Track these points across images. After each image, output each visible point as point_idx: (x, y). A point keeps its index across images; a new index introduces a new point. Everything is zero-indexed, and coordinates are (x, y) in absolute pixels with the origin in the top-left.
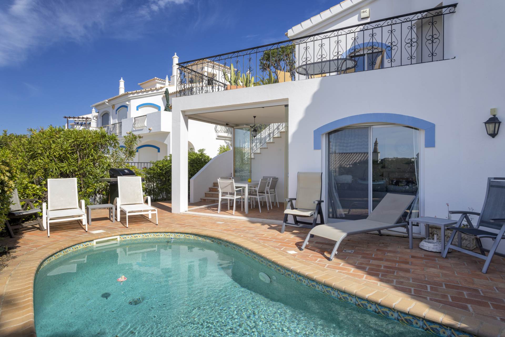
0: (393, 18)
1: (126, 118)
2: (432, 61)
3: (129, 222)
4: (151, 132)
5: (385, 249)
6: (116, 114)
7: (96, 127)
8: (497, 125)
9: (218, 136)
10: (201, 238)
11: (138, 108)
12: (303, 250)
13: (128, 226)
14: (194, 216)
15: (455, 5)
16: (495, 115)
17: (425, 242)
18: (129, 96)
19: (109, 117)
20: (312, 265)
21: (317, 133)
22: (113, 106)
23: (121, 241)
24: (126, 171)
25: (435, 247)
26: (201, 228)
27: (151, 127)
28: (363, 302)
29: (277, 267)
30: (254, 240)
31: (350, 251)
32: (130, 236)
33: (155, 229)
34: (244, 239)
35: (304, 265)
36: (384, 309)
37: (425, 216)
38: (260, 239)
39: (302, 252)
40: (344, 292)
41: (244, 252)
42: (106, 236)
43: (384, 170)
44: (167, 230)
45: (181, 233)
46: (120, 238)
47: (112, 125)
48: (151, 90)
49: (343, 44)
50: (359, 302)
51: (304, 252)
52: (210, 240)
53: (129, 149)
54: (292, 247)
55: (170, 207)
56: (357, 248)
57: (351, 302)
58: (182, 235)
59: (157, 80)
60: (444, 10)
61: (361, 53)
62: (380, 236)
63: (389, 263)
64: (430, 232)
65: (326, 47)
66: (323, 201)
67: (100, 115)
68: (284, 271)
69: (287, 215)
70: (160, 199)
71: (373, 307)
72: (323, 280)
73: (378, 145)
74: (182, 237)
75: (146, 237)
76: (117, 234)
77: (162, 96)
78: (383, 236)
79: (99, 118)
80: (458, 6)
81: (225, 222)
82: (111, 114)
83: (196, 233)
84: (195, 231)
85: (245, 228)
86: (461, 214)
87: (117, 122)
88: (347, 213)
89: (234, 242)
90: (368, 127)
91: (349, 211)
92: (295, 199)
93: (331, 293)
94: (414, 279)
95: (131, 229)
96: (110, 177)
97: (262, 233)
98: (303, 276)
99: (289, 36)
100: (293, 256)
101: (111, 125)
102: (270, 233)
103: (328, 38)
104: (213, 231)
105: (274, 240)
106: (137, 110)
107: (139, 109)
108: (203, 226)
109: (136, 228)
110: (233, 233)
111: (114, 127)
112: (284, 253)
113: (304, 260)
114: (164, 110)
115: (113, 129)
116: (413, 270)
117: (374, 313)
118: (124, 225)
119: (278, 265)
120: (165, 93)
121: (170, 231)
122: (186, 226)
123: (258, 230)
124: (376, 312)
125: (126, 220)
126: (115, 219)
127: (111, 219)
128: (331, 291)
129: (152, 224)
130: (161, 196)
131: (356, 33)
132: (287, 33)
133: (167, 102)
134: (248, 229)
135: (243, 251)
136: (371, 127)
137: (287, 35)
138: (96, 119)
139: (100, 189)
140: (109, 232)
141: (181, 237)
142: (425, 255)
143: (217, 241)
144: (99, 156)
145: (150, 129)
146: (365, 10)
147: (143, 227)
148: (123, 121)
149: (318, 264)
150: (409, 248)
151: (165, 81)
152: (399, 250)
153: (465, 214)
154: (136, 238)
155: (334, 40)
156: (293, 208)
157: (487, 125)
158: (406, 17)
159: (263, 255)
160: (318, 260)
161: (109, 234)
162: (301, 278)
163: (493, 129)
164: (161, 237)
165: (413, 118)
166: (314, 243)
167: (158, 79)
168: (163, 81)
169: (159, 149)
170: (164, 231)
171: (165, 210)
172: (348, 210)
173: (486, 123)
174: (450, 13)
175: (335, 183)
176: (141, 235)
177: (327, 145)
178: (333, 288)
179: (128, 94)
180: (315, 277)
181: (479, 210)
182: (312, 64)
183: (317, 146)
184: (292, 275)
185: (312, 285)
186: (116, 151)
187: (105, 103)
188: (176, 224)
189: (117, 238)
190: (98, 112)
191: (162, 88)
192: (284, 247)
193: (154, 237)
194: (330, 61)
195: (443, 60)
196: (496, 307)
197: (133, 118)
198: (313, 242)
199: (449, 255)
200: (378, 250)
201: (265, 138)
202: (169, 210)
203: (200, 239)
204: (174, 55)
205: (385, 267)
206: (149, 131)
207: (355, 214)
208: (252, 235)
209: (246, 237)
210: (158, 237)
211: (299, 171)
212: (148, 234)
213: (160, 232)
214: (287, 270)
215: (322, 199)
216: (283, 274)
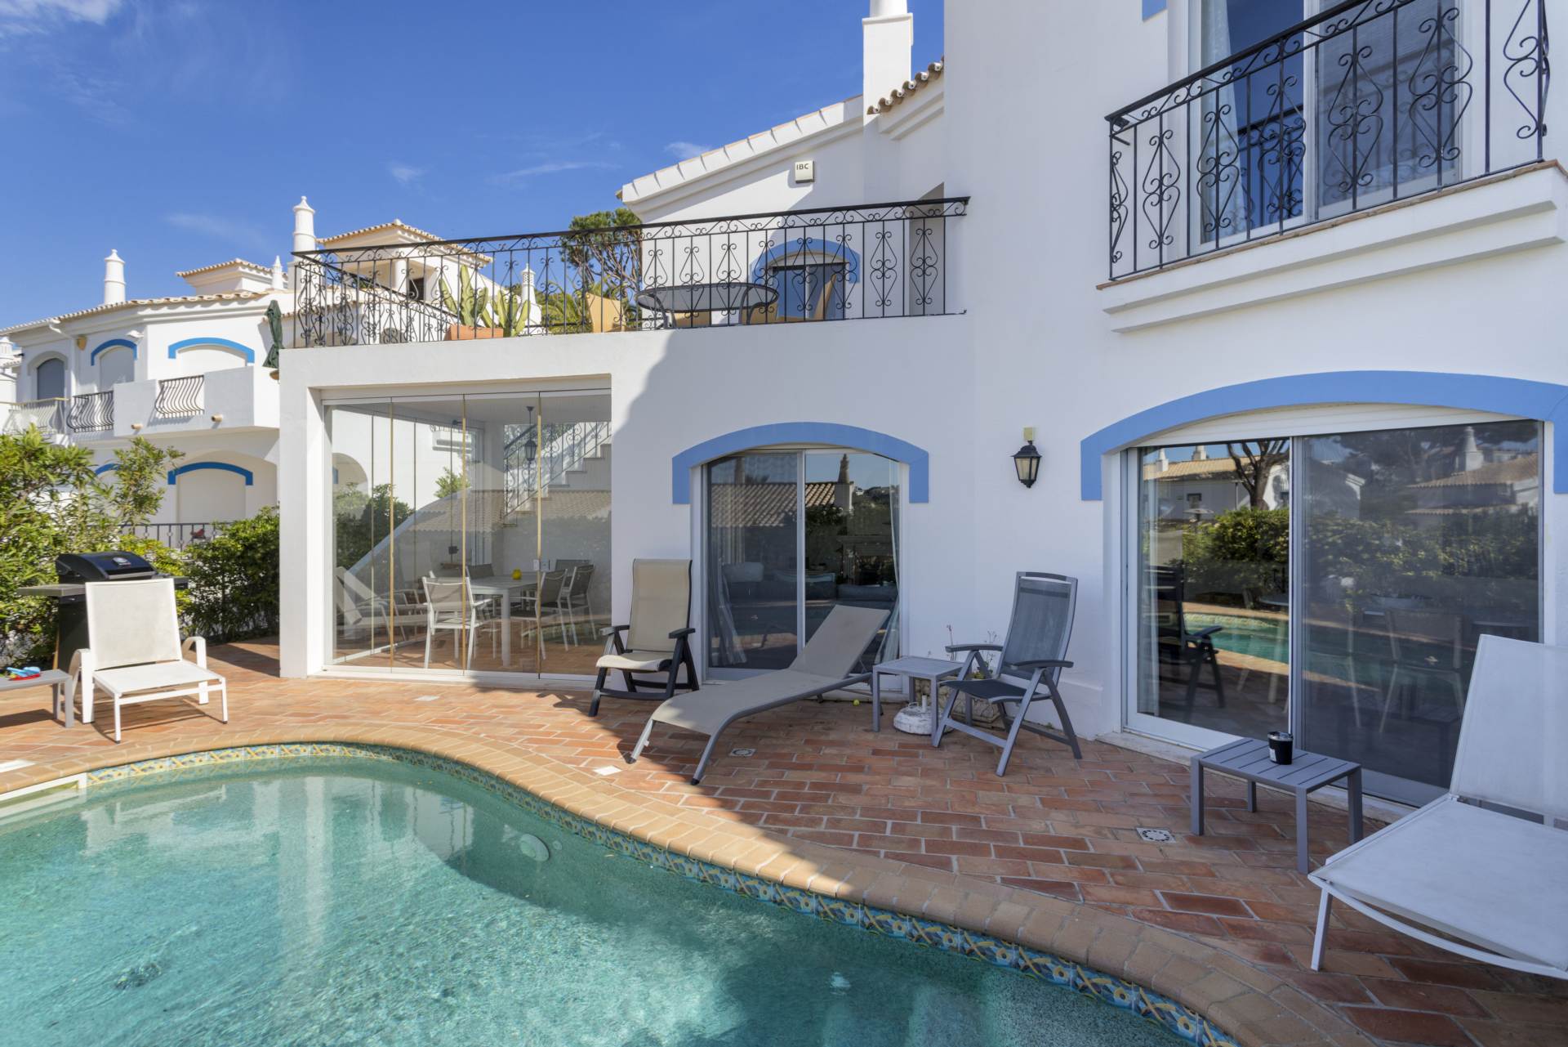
0: (848, 209)
1: (131, 378)
2: (924, 315)
3: (123, 724)
4: (220, 427)
5: (823, 738)
6: (93, 364)
7: (14, 401)
8: (1034, 462)
9: (439, 442)
10: (364, 752)
11: (172, 351)
12: (635, 761)
13: (122, 736)
14: (350, 685)
15: (965, 200)
16: (1031, 442)
17: (905, 713)
18: (141, 313)
19: (66, 372)
20: (650, 800)
21: (681, 464)
22: (81, 341)
23: (89, 790)
24: (120, 560)
25: (922, 724)
26: (366, 722)
27: (218, 414)
28: (750, 883)
29: (562, 815)
30: (515, 745)
31: (745, 752)
32: (125, 771)
33: (217, 737)
34: (486, 744)
35: (629, 804)
36: (791, 894)
37: (911, 654)
38: (530, 741)
39: (633, 766)
40: (711, 864)
41: (484, 780)
42: (36, 779)
43: (845, 537)
44: (255, 738)
45: (301, 743)
46: (89, 778)
47: (75, 397)
48: (220, 299)
49: (739, 253)
50: (744, 884)
51: (638, 768)
52: (391, 754)
53: (134, 489)
54: (610, 755)
55: (275, 658)
56: (762, 742)
57: (727, 886)
58: (304, 747)
59: (244, 267)
60: (946, 205)
61: (799, 262)
62: (818, 705)
63: (823, 774)
64: (917, 688)
65: (702, 256)
66: (693, 631)
67: (29, 366)
68: (579, 827)
69: (604, 671)
70: (246, 633)
71: (771, 892)
72: (667, 841)
73: (850, 466)
74: (306, 754)
75: (184, 766)
76: (77, 769)
77: (259, 319)
78: (827, 704)
79: (24, 370)
80: (970, 202)
81: (443, 697)
82: (72, 362)
83: (349, 741)
84: (345, 733)
85: (494, 710)
86: (968, 652)
87: (96, 391)
88: (759, 645)
89: (458, 756)
90: (795, 453)
91: (765, 640)
92: (627, 627)
93: (684, 868)
94: (866, 811)
95: (133, 744)
96: (61, 581)
97: (537, 721)
98: (623, 836)
99: (625, 199)
100: (608, 780)
101: (73, 399)
102: (562, 718)
103: (706, 234)
104: (403, 728)
105: (568, 739)
106: (172, 355)
107: (177, 355)
108: (376, 713)
109: (148, 741)
110: (457, 729)
111: (84, 406)
112: (586, 777)
113: (633, 791)
114: (265, 365)
115: (81, 412)
116: (868, 786)
117: (773, 905)
118: (105, 735)
119: (565, 811)
120: (268, 314)
121: (266, 739)
122: (321, 719)
123: (531, 712)
124: (775, 902)
125: (113, 716)
126: (75, 714)
127: (60, 716)
128: (684, 864)
129: (206, 723)
130: (251, 624)
131: (770, 233)
132: (621, 193)
133: (276, 341)
134: (502, 712)
135: (480, 778)
136: (801, 453)
137: (620, 196)
138: (15, 375)
139: (21, 618)
140: (48, 767)
141: (302, 754)
142: (901, 746)
143: (410, 757)
144: (15, 516)
145: (216, 417)
146: (804, 163)
147: (178, 733)
148: (120, 389)
149: (664, 797)
150: (872, 731)
151: (271, 273)
152: (851, 737)
153: (975, 650)
154: (147, 773)
155: (719, 241)
156: (621, 651)
157: (1018, 460)
158: (873, 211)
159: (531, 787)
160: (667, 785)
161: (47, 771)
162: (619, 840)
163: (1027, 470)
164: (234, 759)
165: (887, 437)
166: (666, 738)
167: (248, 266)
168: (263, 270)
169: (249, 478)
170: (246, 741)
171: (259, 671)
172: (761, 637)
173: (1016, 457)
174: (957, 215)
175: (724, 585)
176: (167, 763)
177: (705, 492)
178: (688, 858)
179: (135, 306)
180: (651, 834)
181: (1001, 641)
182: (669, 288)
183: (680, 496)
184: (598, 834)
185: (643, 854)
186: (83, 497)
187: (47, 327)
188: (291, 715)
189: (76, 783)
190: (22, 355)
191: (257, 296)
192: (590, 759)
193: (212, 761)
194: (710, 285)
195: (944, 314)
196: (1002, 852)
197: (154, 380)
198: (665, 734)
199: (946, 740)
200: (807, 742)
201: (562, 456)
202: (271, 667)
203: (361, 754)
204: (299, 201)
205: (814, 785)
206: (213, 423)
207: (778, 645)
208: (511, 731)
209: (494, 737)
210: (225, 761)
211: (638, 557)
212: (192, 757)
213: (232, 748)
214: (585, 822)
215: (691, 627)
216: (577, 834)
